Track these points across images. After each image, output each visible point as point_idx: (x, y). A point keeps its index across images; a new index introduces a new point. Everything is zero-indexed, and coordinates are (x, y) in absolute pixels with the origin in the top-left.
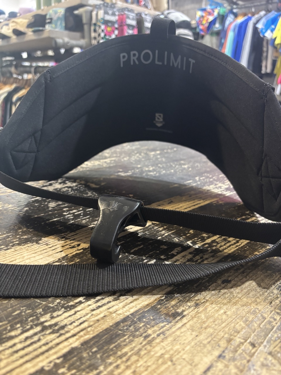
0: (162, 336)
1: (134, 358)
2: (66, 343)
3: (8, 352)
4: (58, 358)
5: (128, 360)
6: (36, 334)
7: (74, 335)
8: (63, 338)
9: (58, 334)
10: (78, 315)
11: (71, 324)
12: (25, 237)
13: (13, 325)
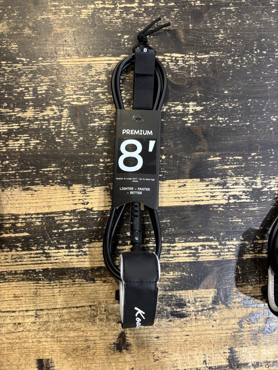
0: (79, 285)
1: (64, 286)
2: (47, 265)
3: (29, 256)
4: (42, 269)
5: (61, 285)
6: (40, 253)
7: (51, 263)
8: (47, 262)
9: (46, 259)
10: (58, 254)
11: (53, 257)
12: (65, 177)
13: (35, 244)
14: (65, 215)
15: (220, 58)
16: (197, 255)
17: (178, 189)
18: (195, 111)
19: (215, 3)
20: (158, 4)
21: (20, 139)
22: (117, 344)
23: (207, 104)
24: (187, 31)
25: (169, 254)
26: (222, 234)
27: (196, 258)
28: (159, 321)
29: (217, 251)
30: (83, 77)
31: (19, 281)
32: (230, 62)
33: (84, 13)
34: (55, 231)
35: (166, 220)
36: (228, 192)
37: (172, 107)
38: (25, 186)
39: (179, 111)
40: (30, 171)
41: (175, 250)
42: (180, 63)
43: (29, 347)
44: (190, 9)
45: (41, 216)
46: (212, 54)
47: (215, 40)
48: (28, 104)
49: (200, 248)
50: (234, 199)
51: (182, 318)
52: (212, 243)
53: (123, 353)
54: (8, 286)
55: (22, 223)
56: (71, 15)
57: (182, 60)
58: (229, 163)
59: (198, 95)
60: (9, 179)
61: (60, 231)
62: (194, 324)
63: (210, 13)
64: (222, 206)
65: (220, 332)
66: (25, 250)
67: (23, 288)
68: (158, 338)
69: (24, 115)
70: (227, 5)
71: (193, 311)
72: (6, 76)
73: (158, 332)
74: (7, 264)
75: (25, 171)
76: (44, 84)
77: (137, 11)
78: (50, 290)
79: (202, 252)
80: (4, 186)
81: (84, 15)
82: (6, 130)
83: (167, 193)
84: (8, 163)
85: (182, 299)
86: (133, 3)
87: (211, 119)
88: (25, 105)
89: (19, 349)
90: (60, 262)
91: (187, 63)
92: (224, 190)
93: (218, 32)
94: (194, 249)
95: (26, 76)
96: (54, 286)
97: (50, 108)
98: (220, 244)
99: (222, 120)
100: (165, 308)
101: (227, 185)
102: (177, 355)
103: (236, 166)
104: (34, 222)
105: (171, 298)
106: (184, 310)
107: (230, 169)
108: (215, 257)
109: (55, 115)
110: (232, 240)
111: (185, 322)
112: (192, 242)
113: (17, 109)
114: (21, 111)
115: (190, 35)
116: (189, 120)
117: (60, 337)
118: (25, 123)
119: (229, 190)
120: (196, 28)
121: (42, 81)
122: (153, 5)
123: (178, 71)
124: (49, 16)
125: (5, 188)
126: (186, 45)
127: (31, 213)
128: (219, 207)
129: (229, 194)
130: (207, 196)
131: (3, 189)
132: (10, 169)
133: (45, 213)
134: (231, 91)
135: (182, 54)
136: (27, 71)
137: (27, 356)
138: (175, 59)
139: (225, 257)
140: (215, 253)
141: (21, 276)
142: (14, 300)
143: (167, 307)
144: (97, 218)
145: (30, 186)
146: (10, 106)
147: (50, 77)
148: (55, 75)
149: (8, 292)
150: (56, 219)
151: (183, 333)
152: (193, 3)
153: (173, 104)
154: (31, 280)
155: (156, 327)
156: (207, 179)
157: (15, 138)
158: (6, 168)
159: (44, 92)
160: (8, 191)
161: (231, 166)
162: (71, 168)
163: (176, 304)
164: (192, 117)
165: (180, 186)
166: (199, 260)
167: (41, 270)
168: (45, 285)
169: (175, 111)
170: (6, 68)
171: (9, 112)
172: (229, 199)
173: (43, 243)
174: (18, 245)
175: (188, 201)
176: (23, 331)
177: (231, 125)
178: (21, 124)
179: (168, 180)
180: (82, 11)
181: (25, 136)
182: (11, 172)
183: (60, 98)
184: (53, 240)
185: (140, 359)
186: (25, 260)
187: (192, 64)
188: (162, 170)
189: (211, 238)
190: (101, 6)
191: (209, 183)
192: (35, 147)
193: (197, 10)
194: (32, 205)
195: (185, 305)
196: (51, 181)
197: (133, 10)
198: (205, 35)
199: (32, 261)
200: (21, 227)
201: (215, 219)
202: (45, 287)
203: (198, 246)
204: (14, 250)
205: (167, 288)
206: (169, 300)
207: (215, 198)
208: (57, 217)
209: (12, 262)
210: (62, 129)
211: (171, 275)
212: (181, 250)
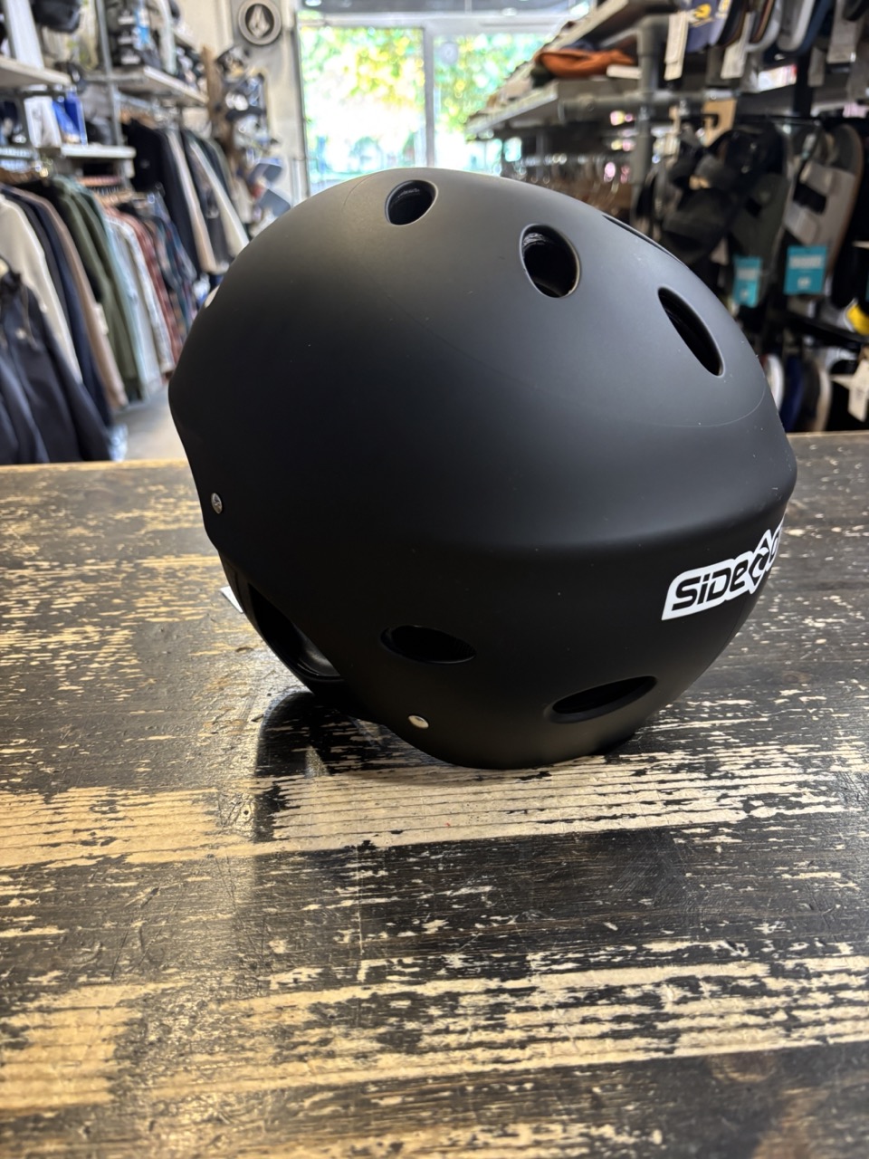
16: (661, 1026)
25: (501, 1027)
26: (766, 929)
27: (664, 1044)
29: (767, 1002)
35: (474, 885)
41: (534, 1009)
48: (8, 626)
49: (670, 993)
50: (769, 805)
52: (731, 970)
76: (79, 594)
79: (684, 1009)
92: (716, 783)
94: (641, 1001)
95: (35, 585)
97: (74, 629)
98: (777, 972)
103: (736, 721)
107: (714, 728)
108: (771, 1032)
109: (85, 641)
110: (830, 951)
112: (620, 966)
119: (737, 782)
121: (75, 591)
124: (145, 514)
128: (715, 833)
129: (743, 791)
130: (651, 803)
139: (829, 1029)
140: (763, 1013)
147: (103, 584)
156: (634, 757)
159: (71, 605)
161: (716, 722)
162: (83, 746)
166: (679, 1053)
172: (749, 808)
183: (116, 613)
189: (714, 945)
191: (647, 766)
201: (710, 872)
203: (658, 985)
207: (686, 808)
210: (94, 666)
211: (522, 1141)
212: (562, 1006)
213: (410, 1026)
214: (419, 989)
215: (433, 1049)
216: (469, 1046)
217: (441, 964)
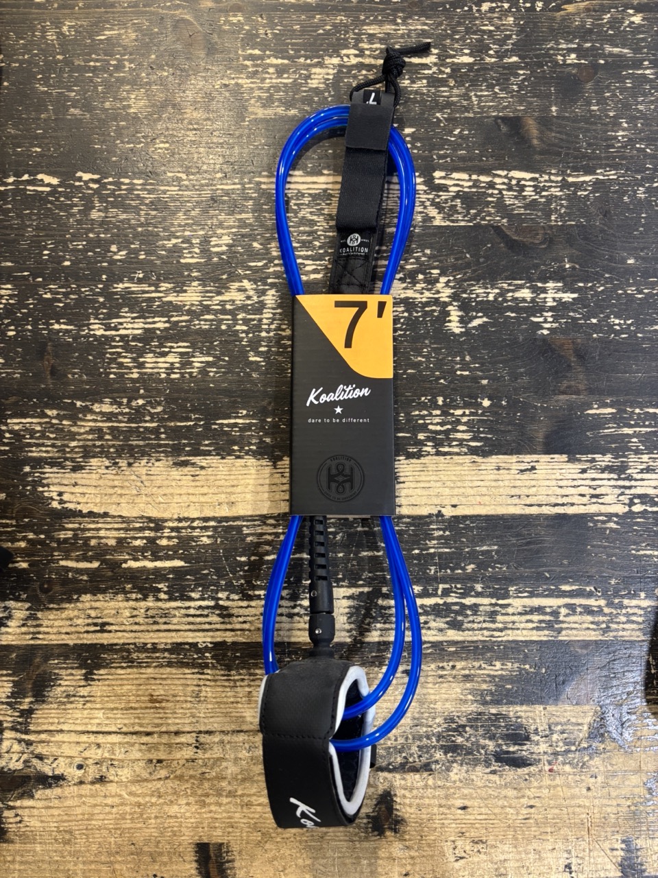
2: (223, 634)
3: (183, 611)
4: (211, 643)
5: (253, 680)
6: (208, 607)
7: (232, 630)
8: (223, 627)
9: (222, 620)
10: (246, 612)
11: (237, 617)
12: (268, 440)
13: (197, 586)
14: (265, 524)
15: (619, 184)
16: (556, 626)
17: (518, 477)
18: (559, 301)
19: (610, 60)
20: (482, 59)
21: (170, 352)
22: (373, 818)
23: (586, 288)
24: (545, 122)
25: (494, 622)
26: (613, 582)
27: (555, 634)
28: (467, 771)
29: (601, 618)
30: (310, 217)
31: (161, 666)
32: (641, 193)
33: (316, 76)
34: (243, 559)
35: (489, 545)
36: (630, 488)
37: (509, 291)
38: (179, 456)
39: (524, 300)
40: (192, 423)
41: (508, 614)
42: (529, 192)
43: (179, 815)
44: (555, 72)
45: (212, 523)
46: (601, 175)
47: (609, 142)
48: (189, 275)
49: (563, 611)
50: (642, 503)
51: (519, 767)
52: (591, 602)
53: (385, 837)
54: (137, 676)
55: (169, 538)
56: (287, 80)
57: (533, 186)
58: (632, 422)
59: (567, 266)
60: (144, 439)
61: (253, 558)
62: (547, 781)
63: (599, 82)
64: (615, 519)
65: (605, 802)
66: (175, 600)
67: (169, 682)
68: (464, 808)
69: (180, 299)
70: (638, 64)
71: (545, 753)
72: (142, 213)
73: (464, 797)
74: (136, 628)
75: (179, 424)
76: (225, 231)
77: (434, 73)
78: (228, 689)
79: (567, 619)
80: (132, 456)
81: (316, 81)
82: (139, 332)
83: (494, 484)
84: (144, 405)
85: (520, 726)
86: (426, 56)
87: (594, 321)
88: (183, 276)
89: (156, 817)
90: (252, 628)
91: (544, 193)
92: (621, 483)
93: (616, 125)
94: (551, 614)
95: (187, 212)
96: (238, 680)
97: (237, 285)
98: (610, 604)
99: (619, 324)
100: (482, 742)
101: (628, 472)
102: (506, 849)
103: (649, 430)
104: (197, 537)
105: (495, 721)
106: (524, 751)
107: (635, 435)
108: (597, 633)
109: (249, 302)
110: (635, 596)
111: (527, 777)
112: (547, 596)
113: (165, 286)
114: (174, 290)
115: (551, 130)
116: (546, 321)
117: (249, 795)
118: (181, 316)
119: (633, 483)
120: (567, 115)
121: (221, 225)
122: (471, 60)
123: (522, 211)
124: (240, 81)
125: (135, 458)
126: (542, 153)
127: (192, 517)
128: (609, 521)
129: (633, 491)
130: (583, 495)
131: (131, 461)
132: (148, 418)
133: (222, 518)
134: (643, 258)
135: (532, 172)
136: (188, 201)
137: (175, 835)
138: (518, 184)
139: (621, 633)
140: (597, 624)
141: (166, 654)
142: (151, 708)
143: (487, 742)
144: (335, 534)
145: (189, 456)
146: (149, 278)
147: (238, 217)
148: (248, 212)
149: (138, 690)
150: (246, 531)
151: (522, 800)
152: (559, 57)
153: (510, 285)
154: (187, 665)
155: (461, 785)
156: (584, 458)
157: (158, 350)
158: (138, 415)
159: (224, 248)
160: (141, 467)
161: (638, 429)
162: (280, 420)
163: (506, 735)
164: (552, 316)
165: (522, 471)
166: (560, 638)
167: (210, 645)
168: (217, 677)
169: (515, 299)
170: (144, 194)
171: (147, 292)
172: (631, 504)
173: (216, 584)
174: (160, 586)
175: (540, 505)
176: (167, 778)
177: (640, 335)
178: (173, 319)
179: (496, 454)
180: (314, 70)
181: (182, 347)
182: (148, 425)
183: (260, 264)
184: (238, 579)
185: (425, 854)
186: (175, 620)
187: (556, 196)
188: (482, 432)
189: (588, 589)
190: (354, 61)
191: (588, 465)
192: (203, 371)
193: (570, 74)
194: (192, 498)
195: (528, 738)
196: (236, 448)
197: (426, 72)
198: (588, 130)
199: (189, 623)
200: (168, 548)
201: (600, 546)
202: (218, 683)
203: (559, 607)
204: (151, 598)
205: (488, 698)
206: (492, 725)
207: (600, 501)
208: (247, 527)
209: (148, 624)
210: (264, 334)
211: (497, 668)
212: (520, 614)
213: (460, 618)
214: (463, 601)
215: (469, 630)
216: (481, 629)
217: (472, 589)
